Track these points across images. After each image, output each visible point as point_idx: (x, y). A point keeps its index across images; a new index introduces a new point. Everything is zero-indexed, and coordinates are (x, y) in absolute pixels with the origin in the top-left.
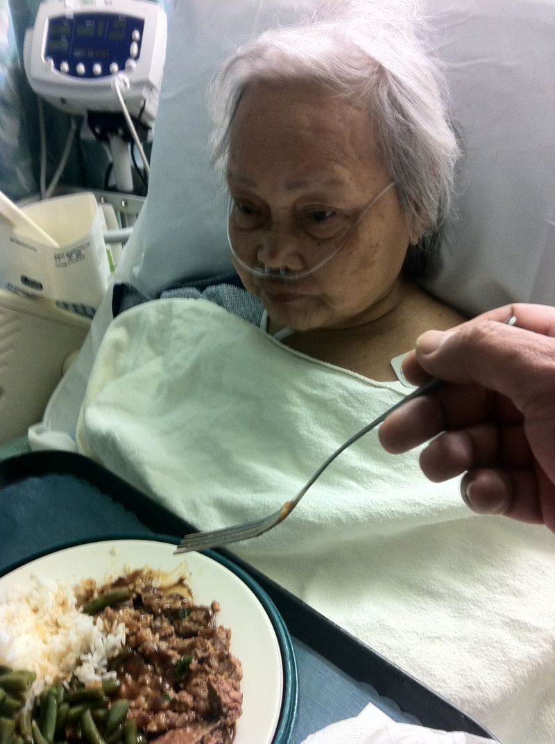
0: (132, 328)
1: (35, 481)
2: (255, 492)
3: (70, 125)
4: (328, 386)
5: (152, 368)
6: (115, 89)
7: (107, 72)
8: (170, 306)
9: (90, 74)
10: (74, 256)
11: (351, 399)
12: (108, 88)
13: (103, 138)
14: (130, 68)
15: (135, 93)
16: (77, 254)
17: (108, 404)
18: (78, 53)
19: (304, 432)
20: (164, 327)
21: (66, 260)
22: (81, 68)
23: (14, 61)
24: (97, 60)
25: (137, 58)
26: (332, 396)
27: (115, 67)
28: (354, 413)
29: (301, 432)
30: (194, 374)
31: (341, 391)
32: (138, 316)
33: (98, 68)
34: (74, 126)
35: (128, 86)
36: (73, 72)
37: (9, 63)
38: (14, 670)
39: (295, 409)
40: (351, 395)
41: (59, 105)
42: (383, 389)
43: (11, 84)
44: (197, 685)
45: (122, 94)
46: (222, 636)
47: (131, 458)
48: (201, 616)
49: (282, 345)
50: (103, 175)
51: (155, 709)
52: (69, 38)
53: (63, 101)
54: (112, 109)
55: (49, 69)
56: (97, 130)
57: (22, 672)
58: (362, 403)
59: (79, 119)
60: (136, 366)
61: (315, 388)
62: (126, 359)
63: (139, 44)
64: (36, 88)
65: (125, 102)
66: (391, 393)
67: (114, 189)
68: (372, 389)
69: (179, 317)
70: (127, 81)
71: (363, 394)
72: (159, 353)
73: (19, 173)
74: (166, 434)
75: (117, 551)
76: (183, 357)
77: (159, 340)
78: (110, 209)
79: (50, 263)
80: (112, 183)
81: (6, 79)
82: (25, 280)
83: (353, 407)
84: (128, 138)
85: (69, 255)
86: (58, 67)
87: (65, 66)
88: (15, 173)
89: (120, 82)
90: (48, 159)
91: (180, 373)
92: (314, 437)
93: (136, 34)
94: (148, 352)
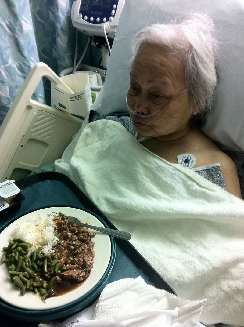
0: (93, 128)
2: (119, 197)
3: (88, 39)
4: (151, 163)
5: (97, 145)
6: (103, 28)
7: (102, 21)
8: (107, 122)
9: (95, 22)
11: (159, 169)
14: (111, 20)
15: (112, 31)
16: (79, 97)
17: (79, 156)
19: (140, 178)
20: (103, 130)
21: (74, 99)
22: (92, 19)
23: (68, 13)
24: (98, 16)
25: (114, 16)
26: (152, 167)
27: (105, 19)
28: (159, 174)
29: (139, 178)
30: (109, 150)
31: (155, 165)
32: (96, 124)
33: (98, 19)
34: (89, 40)
35: (109, 27)
36: (89, 20)
37: (66, 15)
39: (139, 169)
40: (159, 167)
41: (83, 32)
42: (171, 166)
43: (66, 22)
44: (80, 257)
45: (106, 30)
46: (91, 244)
47: (82, 178)
48: (86, 235)
49: (140, 144)
50: (99, 60)
51: (66, 263)
52: (89, 6)
54: (103, 36)
55: (80, 18)
56: (97, 43)
57: (28, 243)
58: (162, 170)
59: (91, 38)
60: (92, 143)
61: (147, 163)
62: (89, 140)
63: (115, 10)
64: (75, 25)
65: (107, 34)
66: (174, 168)
67: (102, 68)
68: (168, 166)
69: (108, 127)
70: (109, 25)
71: (163, 167)
72: (101, 140)
73: (66, 58)
74: (96, 170)
76: (107, 143)
77: (101, 135)
78: (99, 75)
79: (69, 99)
80: (101, 65)
81: (64, 21)
82: (60, 104)
83: (159, 172)
84: (107, 47)
85: (76, 97)
86: (83, 18)
87: (86, 17)
88: (64, 58)
89: (106, 26)
90: (78, 51)
91: (104, 149)
92: (143, 181)
93: (115, 6)
94: (97, 139)
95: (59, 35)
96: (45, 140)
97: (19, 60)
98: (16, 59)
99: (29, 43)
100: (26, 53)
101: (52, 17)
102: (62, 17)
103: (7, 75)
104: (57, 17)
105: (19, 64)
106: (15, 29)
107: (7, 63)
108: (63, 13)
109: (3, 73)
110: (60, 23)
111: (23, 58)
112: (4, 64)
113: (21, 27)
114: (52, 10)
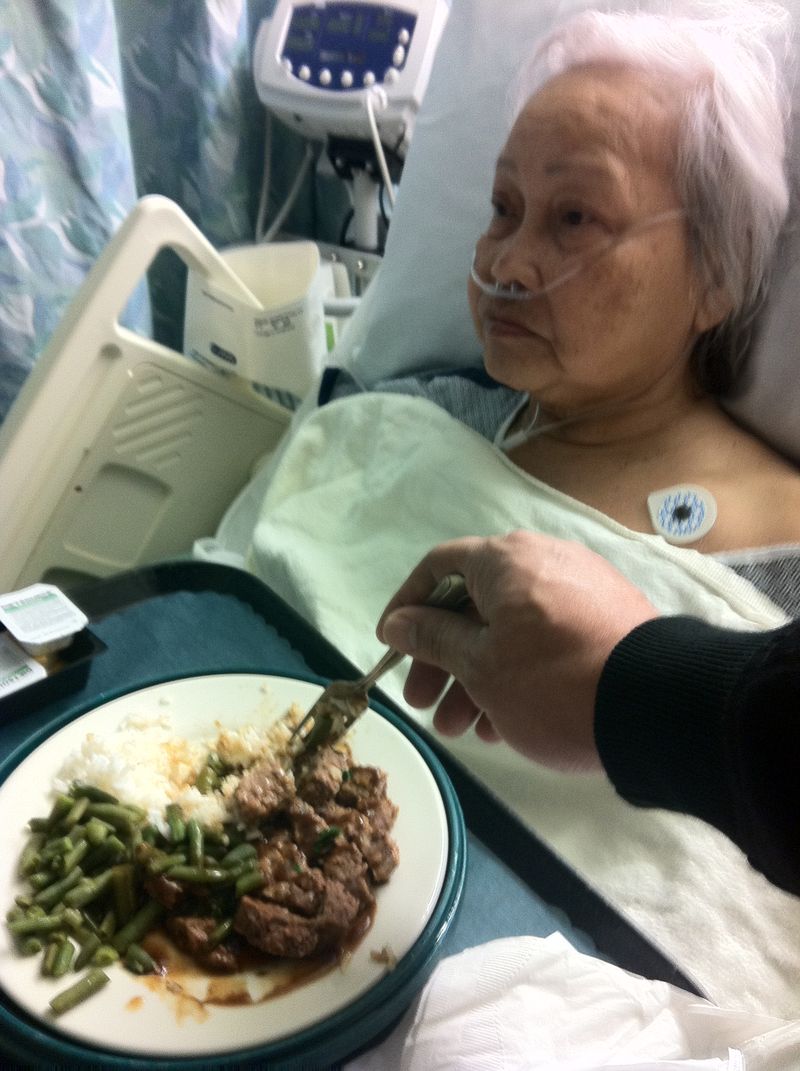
0: (329, 428)
1: (187, 597)
3: (305, 152)
6: (366, 104)
7: (359, 84)
8: (381, 403)
9: (336, 84)
10: (281, 324)
12: (358, 105)
13: (345, 174)
14: (390, 80)
15: (391, 115)
16: (284, 322)
18: (325, 56)
20: (369, 430)
21: (268, 327)
22: (326, 76)
23: (241, 60)
24: (348, 66)
25: (401, 67)
27: (370, 77)
30: (396, 496)
32: (339, 413)
33: (348, 77)
34: (309, 153)
35: (385, 103)
36: (315, 81)
37: (234, 62)
38: (121, 802)
41: (292, 124)
43: (234, 90)
44: (338, 864)
45: (375, 112)
50: (340, 224)
52: (315, 34)
53: (298, 118)
54: (361, 134)
55: (282, 73)
56: (339, 162)
57: (129, 808)
59: (317, 145)
60: (329, 478)
62: (318, 469)
63: (407, 48)
64: (265, 98)
65: (378, 126)
67: (351, 245)
69: (390, 420)
70: (384, 94)
72: (362, 466)
73: (230, 210)
75: (268, 689)
76: (387, 473)
77: (360, 447)
78: (342, 270)
79: (249, 329)
80: (350, 235)
81: (228, 84)
82: (216, 350)
84: (376, 176)
85: (274, 323)
86: (296, 72)
87: (306, 71)
88: (224, 211)
89: (375, 97)
90: (271, 195)
91: (380, 492)
93: (405, 34)
94: (347, 464)
95: (208, 131)
96: (159, 470)
97: (72, 209)
98: (61, 204)
99: (109, 153)
100: (97, 185)
101: (185, 72)
102: (223, 71)
103: (28, 259)
104: (202, 71)
105: (71, 220)
106: (63, 98)
107: (31, 214)
108: (225, 59)
109: (16, 249)
110: (214, 90)
111: (87, 202)
112: (20, 219)
113: (84, 95)
114: (188, 47)
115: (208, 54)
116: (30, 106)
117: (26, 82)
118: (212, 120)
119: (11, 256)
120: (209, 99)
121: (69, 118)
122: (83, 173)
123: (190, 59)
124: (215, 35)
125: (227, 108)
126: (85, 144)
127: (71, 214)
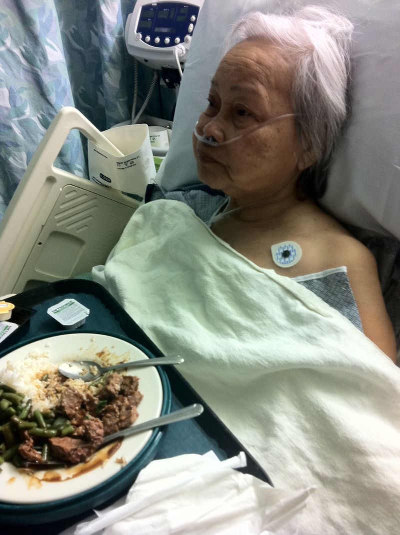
0: (146, 215)
3: (153, 75)
4: (229, 267)
5: (150, 242)
6: (175, 53)
7: (173, 43)
8: (165, 204)
9: (162, 44)
10: (129, 164)
11: (240, 277)
12: (171, 53)
13: (171, 86)
14: (187, 40)
16: (131, 163)
18: (157, 30)
22: (158, 40)
23: (121, 33)
24: (167, 35)
25: (191, 34)
26: (230, 274)
27: (178, 40)
30: (165, 248)
31: (235, 271)
32: (150, 207)
33: (167, 40)
34: (156, 77)
35: (185, 52)
36: (152, 43)
37: (116, 35)
40: (241, 274)
42: (261, 273)
43: (117, 48)
45: (180, 58)
52: (152, 19)
53: (146, 61)
55: (138, 40)
56: (167, 80)
60: (144, 240)
64: (131, 52)
70: (183, 48)
73: (119, 106)
76: (164, 238)
79: (115, 167)
81: (114, 46)
82: (102, 176)
85: (126, 163)
86: (144, 39)
87: (148, 38)
88: (116, 105)
89: (179, 49)
90: (138, 95)
91: (159, 247)
93: (193, 18)
94: (151, 232)
95: (106, 70)
97: (42, 110)
98: (37, 108)
99: (58, 82)
100: (53, 98)
101: (95, 40)
102: (111, 40)
103: (22, 134)
104: (102, 40)
105: (42, 115)
107: (23, 114)
108: (112, 34)
109: (17, 130)
110: (108, 50)
111: (49, 106)
112: (18, 116)
113: (44, 56)
114: (95, 29)
115: (103, 32)
116: (20, 63)
117: (16, 51)
118: (107, 63)
119: (15, 134)
120: (105, 53)
121: (38, 68)
122: (47, 94)
123: (96, 34)
124: (106, 23)
125: (114, 57)
126: (46, 79)
127: (42, 112)
